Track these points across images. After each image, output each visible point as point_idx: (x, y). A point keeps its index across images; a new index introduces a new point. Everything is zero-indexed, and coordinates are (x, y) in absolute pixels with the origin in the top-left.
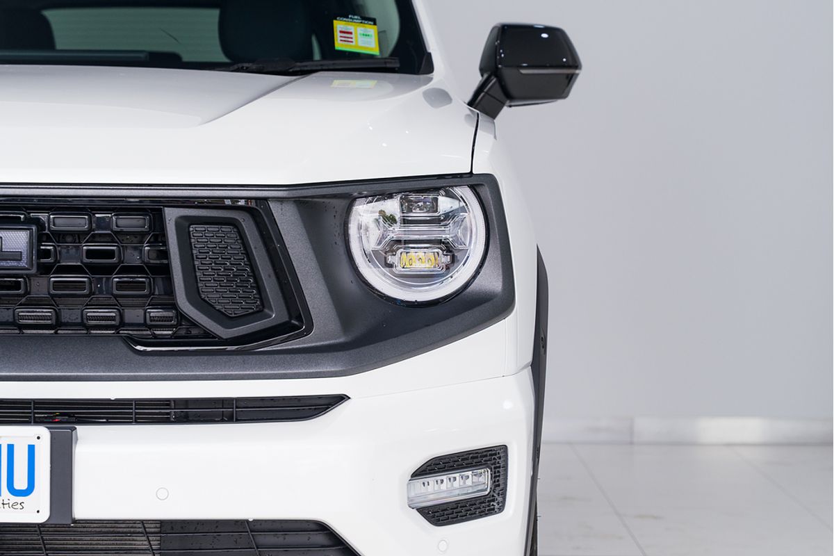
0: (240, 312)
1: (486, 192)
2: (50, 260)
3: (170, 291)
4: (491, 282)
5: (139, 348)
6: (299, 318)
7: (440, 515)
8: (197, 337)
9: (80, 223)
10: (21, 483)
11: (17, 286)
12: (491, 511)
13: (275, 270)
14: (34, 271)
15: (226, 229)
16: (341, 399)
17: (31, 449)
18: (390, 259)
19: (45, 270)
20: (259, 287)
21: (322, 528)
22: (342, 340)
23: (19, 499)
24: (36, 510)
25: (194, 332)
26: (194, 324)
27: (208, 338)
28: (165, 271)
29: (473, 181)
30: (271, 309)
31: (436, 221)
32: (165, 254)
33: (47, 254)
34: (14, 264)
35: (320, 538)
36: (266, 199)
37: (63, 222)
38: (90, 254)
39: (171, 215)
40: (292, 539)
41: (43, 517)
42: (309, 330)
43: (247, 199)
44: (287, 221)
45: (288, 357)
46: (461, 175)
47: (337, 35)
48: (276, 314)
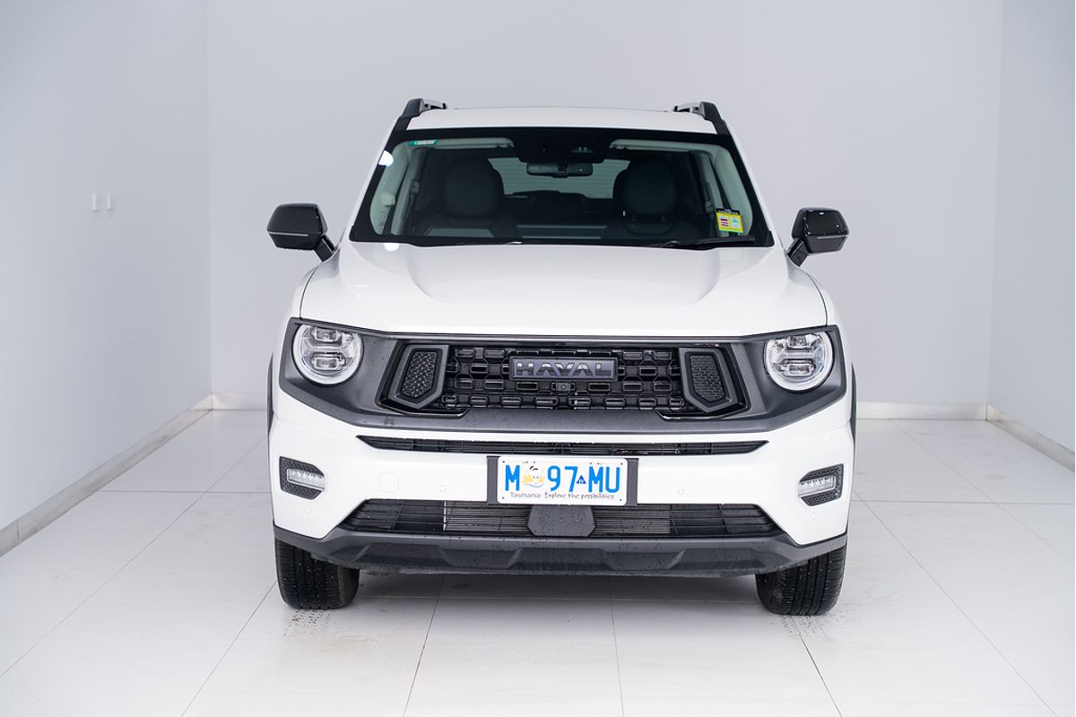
0: (714, 399)
1: (833, 334)
2: (624, 374)
3: (681, 388)
4: (835, 381)
5: (665, 417)
6: (744, 402)
7: (812, 500)
8: (692, 411)
9: (636, 355)
10: (612, 486)
11: (607, 387)
12: (835, 498)
13: (732, 377)
14: (616, 380)
15: (708, 357)
16: (764, 442)
17: (618, 469)
18: (782, 368)
19: (620, 379)
20: (723, 386)
21: (756, 507)
22: (764, 413)
23: (612, 494)
24: (619, 499)
25: (691, 408)
26: (691, 405)
27: (698, 412)
28: (679, 379)
29: (827, 329)
30: (729, 397)
31: (807, 350)
32: (679, 371)
33: (621, 371)
34: (606, 377)
35: (755, 513)
36: (729, 344)
37: (628, 355)
38: (643, 371)
39: (682, 351)
40: (741, 513)
41: (623, 503)
42: (748, 409)
43: (720, 344)
44: (739, 354)
45: (740, 422)
46: (822, 327)
47: (720, 222)
48: (732, 400)
